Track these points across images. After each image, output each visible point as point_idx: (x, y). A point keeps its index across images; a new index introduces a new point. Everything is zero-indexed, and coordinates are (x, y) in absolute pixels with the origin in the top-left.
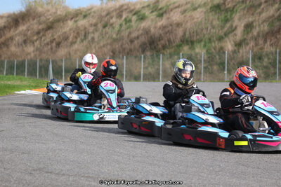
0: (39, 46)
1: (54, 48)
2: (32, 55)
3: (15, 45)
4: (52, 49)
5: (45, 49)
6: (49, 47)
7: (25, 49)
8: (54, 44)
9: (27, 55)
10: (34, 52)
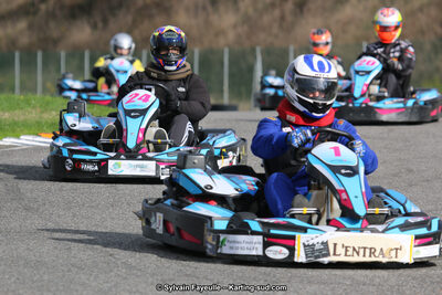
0: (251, 11)
1: (289, 18)
2: (231, 36)
3: (187, 10)
4: (283, 18)
5: (266, 19)
6: (277, 13)
7: (214, 18)
8: (289, 6)
9: (217, 35)
10: (235, 26)
